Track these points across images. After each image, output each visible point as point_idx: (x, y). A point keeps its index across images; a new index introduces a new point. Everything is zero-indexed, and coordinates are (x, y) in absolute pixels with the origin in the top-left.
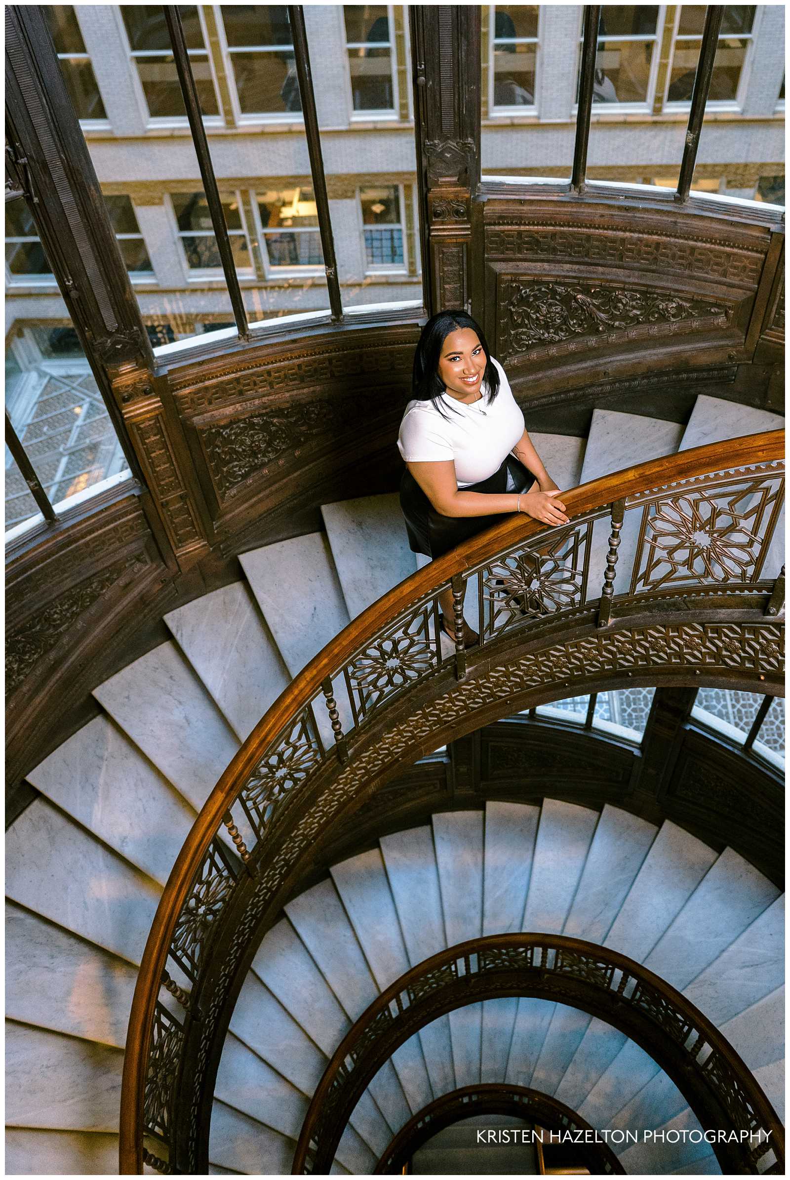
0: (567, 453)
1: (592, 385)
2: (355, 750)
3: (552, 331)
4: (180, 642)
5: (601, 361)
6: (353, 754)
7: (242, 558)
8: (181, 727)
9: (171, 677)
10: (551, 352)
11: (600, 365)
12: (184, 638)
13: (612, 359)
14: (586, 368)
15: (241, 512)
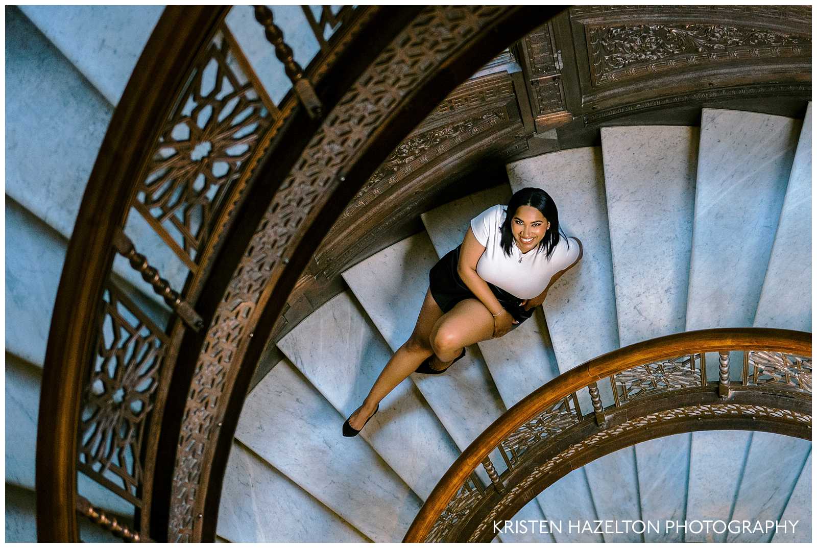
0: (678, 150)
1: (696, 92)
2: (510, 481)
3: (648, 53)
4: (302, 371)
5: (705, 74)
6: (508, 485)
7: (345, 275)
8: (324, 452)
9: (297, 400)
10: (649, 69)
11: (703, 77)
12: (305, 366)
13: (715, 72)
14: (689, 79)
15: (341, 241)
